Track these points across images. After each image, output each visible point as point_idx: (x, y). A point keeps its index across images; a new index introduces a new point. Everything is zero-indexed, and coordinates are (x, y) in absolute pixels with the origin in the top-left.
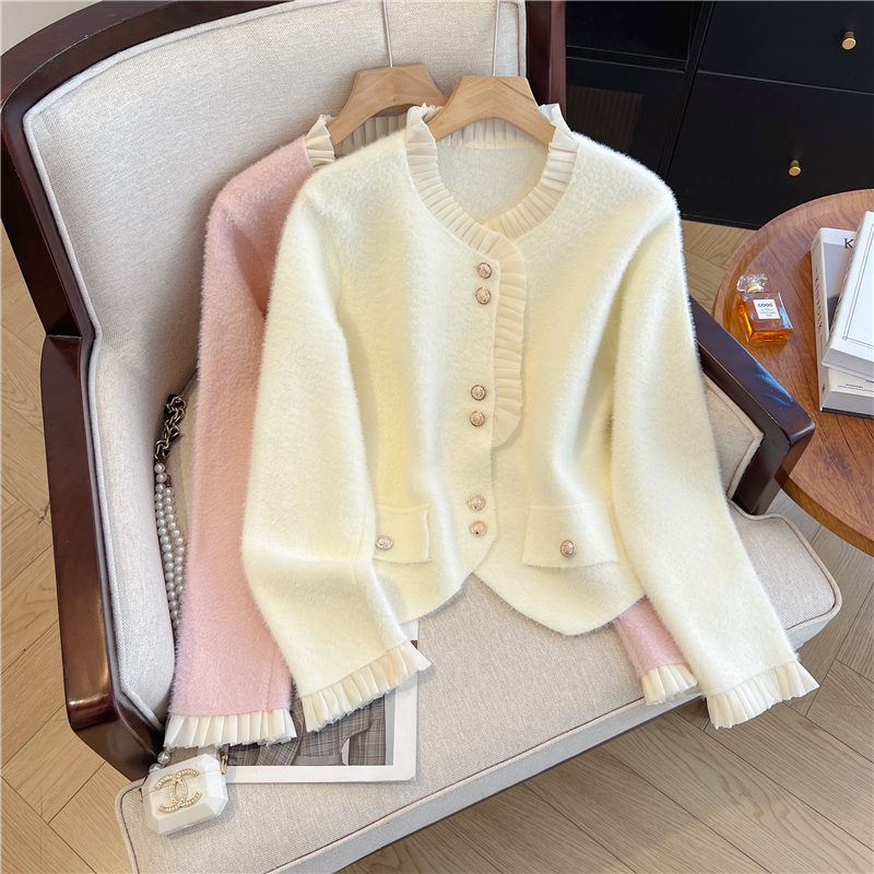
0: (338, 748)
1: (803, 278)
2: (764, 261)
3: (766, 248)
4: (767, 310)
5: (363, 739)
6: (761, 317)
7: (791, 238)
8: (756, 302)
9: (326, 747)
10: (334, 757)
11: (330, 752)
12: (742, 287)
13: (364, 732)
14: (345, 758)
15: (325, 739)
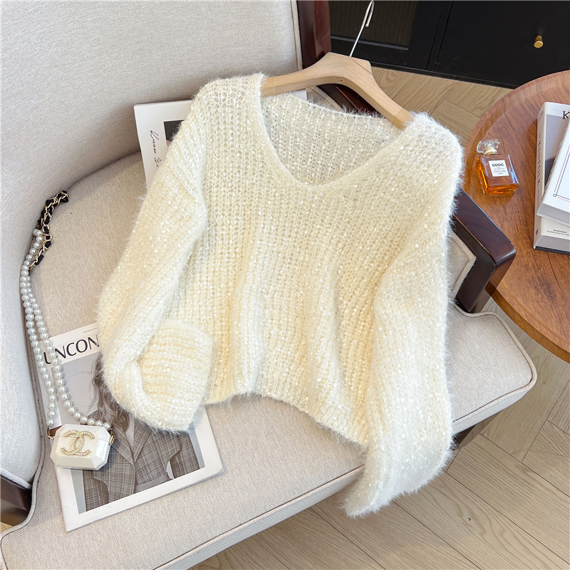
0: (164, 470)
1: (529, 139)
2: (500, 126)
3: (503, 116)
4: (499, 169)
5: (179, 459)
6: (494, 175)
7: (523, 107)
8: (491, 163)
9: (155, 473)
10: (163, 476)
11: (159, 474)
12: (480, 149)
13: (179, 453)
14: (171, 475)
15: (153, 467)
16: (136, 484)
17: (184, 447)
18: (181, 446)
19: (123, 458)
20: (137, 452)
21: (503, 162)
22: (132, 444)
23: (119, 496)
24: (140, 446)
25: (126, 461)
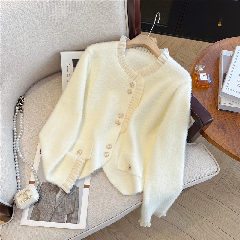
0: (64, 217)
1: (216, 65)
2: (204, 60)
3: (206, 56)
4: (204, 77)
5: (72, 215)
6: (201, 79)
7: (214, 52)
8: (200, 74)
9: (60, 217)
10: (62, 220)
11: (61, 218)
12: (197, 69)
13: (72, 213)
14: (66, 221)
15: (60, 214)
16: (52, 218)
17: (75, 212)
18: (74, 211)
19: (51, 205)
20: (57, 205)
21: (206, 74)
22: (57, 201)
23: (43, 220)
24: (59, 203)
25: (52, 207)
